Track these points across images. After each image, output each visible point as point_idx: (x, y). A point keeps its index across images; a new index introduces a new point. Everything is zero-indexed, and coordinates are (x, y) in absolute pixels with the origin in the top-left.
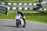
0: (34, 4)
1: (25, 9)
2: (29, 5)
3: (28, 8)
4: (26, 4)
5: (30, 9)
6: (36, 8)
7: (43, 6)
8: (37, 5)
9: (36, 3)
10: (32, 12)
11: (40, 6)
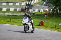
0: (22, 3)
1: (11, 10)
2: (16, 5)
3: (14, 9)
4: (11, 4)
5: (17, 10)
6: (25, 8)
7: (34, 6)
8: (27, 5)
9: (24, 3)
10: (20, 14)
11: (29, 6)
